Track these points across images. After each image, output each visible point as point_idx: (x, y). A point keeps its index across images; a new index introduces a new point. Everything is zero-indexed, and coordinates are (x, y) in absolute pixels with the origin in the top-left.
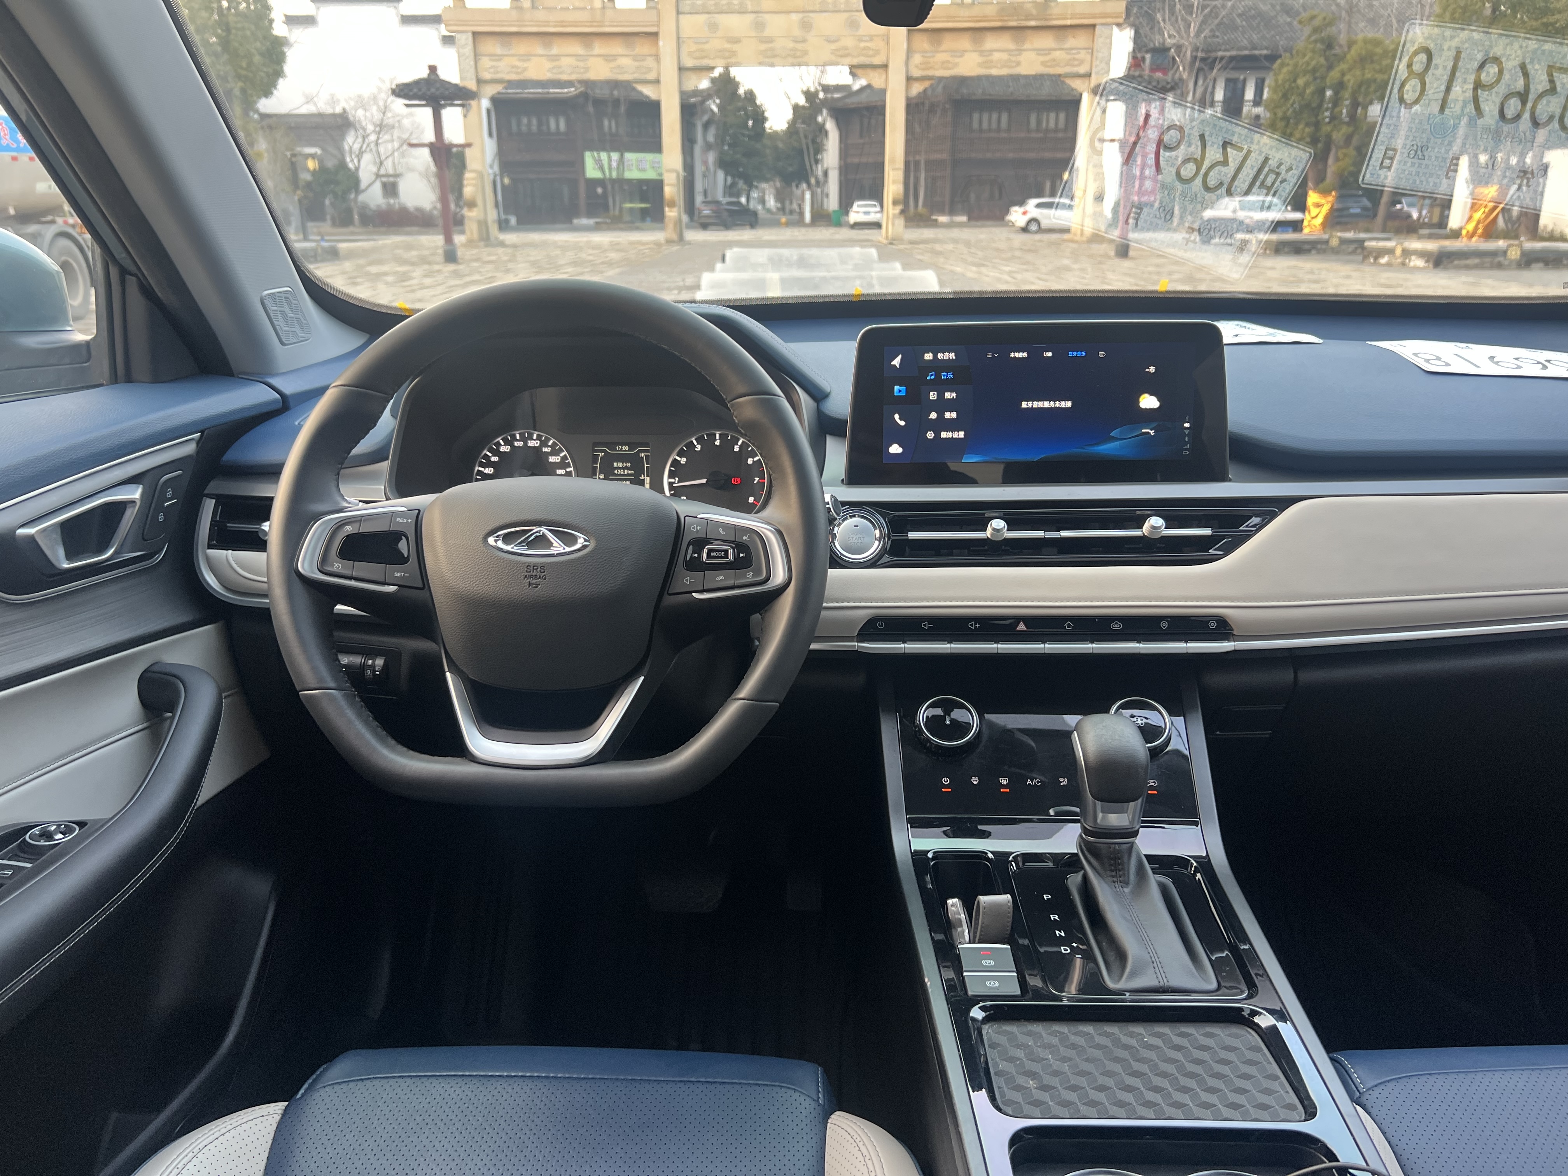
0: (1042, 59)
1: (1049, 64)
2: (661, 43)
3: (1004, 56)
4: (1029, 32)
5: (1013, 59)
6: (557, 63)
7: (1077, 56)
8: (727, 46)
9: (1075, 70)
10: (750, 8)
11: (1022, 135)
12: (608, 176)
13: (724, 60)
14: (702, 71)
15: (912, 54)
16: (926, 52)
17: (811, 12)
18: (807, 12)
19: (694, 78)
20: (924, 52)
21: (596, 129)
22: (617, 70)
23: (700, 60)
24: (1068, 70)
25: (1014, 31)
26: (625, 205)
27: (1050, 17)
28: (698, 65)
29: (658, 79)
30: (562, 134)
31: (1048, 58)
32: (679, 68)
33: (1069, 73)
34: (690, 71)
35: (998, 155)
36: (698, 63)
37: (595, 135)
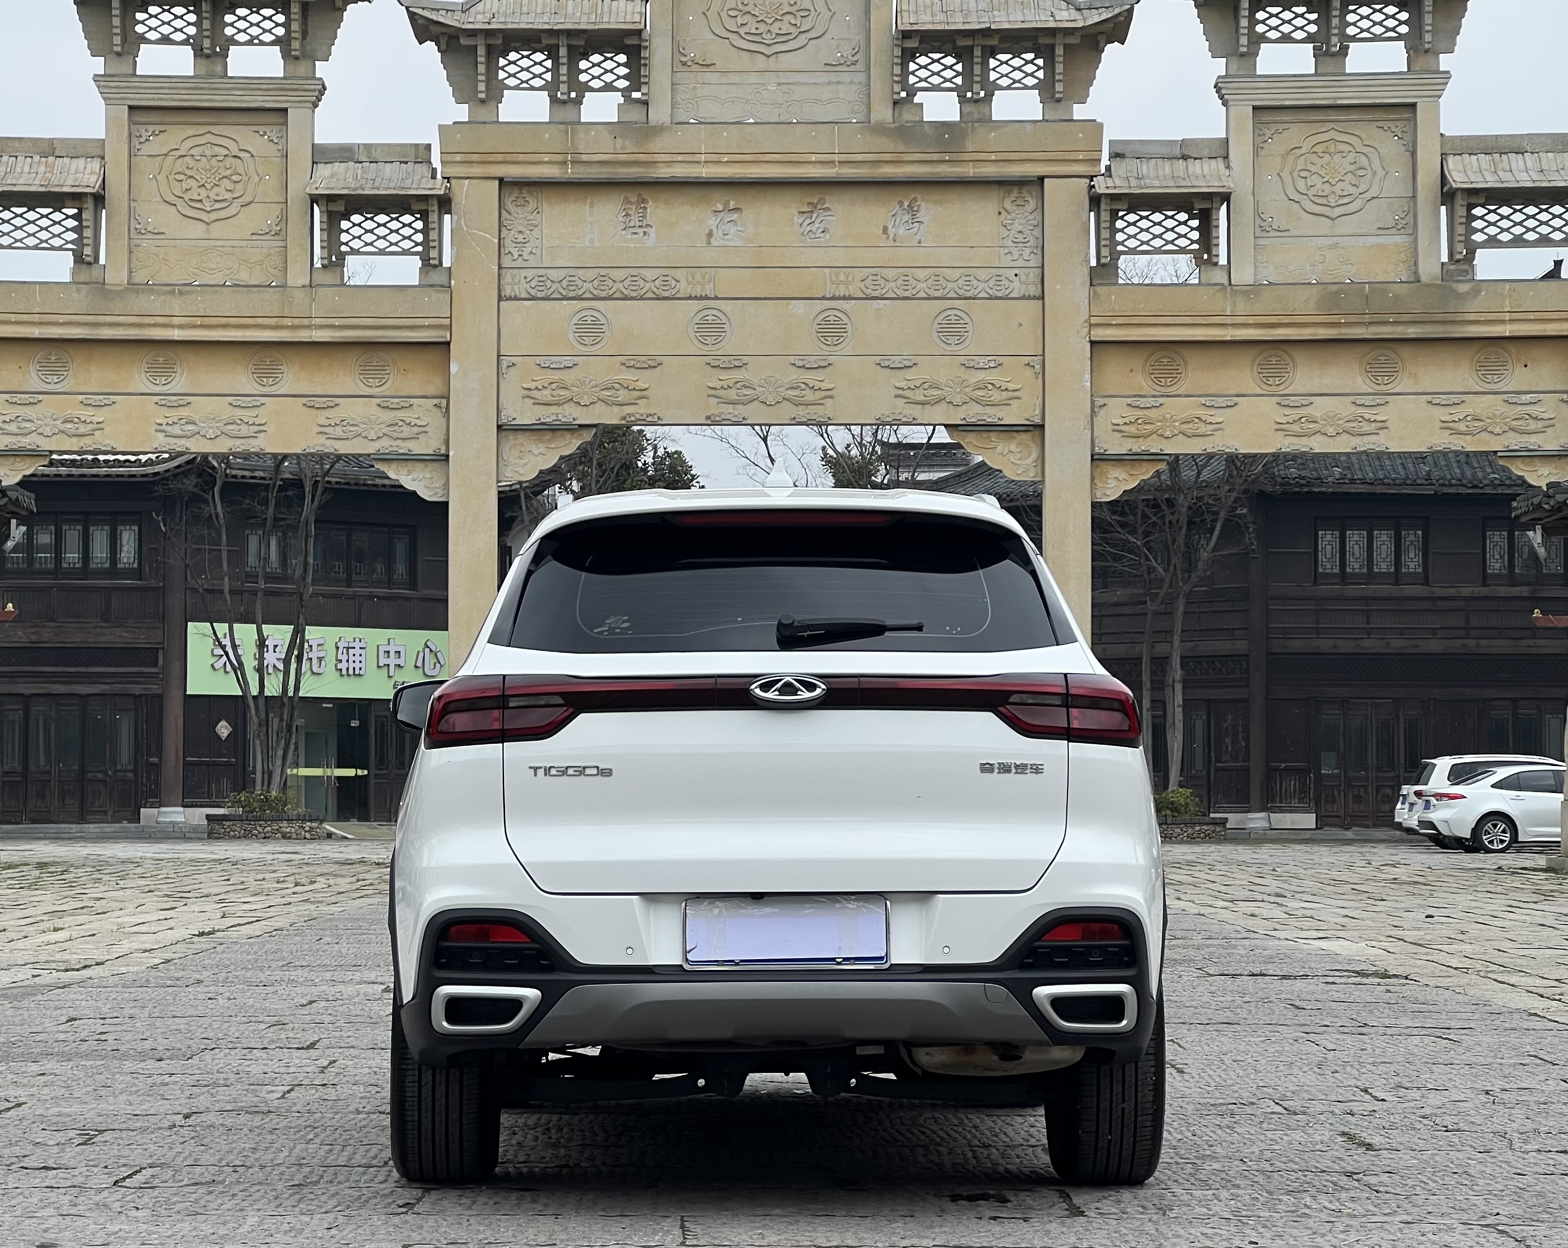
0: (1443, 414)
1: (1462, 427)
2: (454, 368)
3: (1344, 408)
4: (1406, 351)
5: (1368, 413)
6: (184, 412)
7: (1534, 410)
8: (627, 376)
9: (1533, 441)
10: (684, 288)
11: (1466, 591)
12: (255, 691)
13: (616, 409)
14: (558, 433)
15: (1105, 400)
16: (1140, 396)
17: (844, 298)
18: (834, 298)
19: (536, 452)
20: (1135, 396)
21: (228, 563)
22: (339, 432)
23: (554, 409)
24: (1514, 441)
25: (1365, 348)
26: (295, 771)
27: (1459, 317)
28: (548, 420)
29: (443, 451)
30: (128, 573)
31: (1459, 413)
32: (499, 427)
33: (1516, 448)
34: (528, 433)
35: (1398, 644)
36: (548, 415)
37: (223, 579)
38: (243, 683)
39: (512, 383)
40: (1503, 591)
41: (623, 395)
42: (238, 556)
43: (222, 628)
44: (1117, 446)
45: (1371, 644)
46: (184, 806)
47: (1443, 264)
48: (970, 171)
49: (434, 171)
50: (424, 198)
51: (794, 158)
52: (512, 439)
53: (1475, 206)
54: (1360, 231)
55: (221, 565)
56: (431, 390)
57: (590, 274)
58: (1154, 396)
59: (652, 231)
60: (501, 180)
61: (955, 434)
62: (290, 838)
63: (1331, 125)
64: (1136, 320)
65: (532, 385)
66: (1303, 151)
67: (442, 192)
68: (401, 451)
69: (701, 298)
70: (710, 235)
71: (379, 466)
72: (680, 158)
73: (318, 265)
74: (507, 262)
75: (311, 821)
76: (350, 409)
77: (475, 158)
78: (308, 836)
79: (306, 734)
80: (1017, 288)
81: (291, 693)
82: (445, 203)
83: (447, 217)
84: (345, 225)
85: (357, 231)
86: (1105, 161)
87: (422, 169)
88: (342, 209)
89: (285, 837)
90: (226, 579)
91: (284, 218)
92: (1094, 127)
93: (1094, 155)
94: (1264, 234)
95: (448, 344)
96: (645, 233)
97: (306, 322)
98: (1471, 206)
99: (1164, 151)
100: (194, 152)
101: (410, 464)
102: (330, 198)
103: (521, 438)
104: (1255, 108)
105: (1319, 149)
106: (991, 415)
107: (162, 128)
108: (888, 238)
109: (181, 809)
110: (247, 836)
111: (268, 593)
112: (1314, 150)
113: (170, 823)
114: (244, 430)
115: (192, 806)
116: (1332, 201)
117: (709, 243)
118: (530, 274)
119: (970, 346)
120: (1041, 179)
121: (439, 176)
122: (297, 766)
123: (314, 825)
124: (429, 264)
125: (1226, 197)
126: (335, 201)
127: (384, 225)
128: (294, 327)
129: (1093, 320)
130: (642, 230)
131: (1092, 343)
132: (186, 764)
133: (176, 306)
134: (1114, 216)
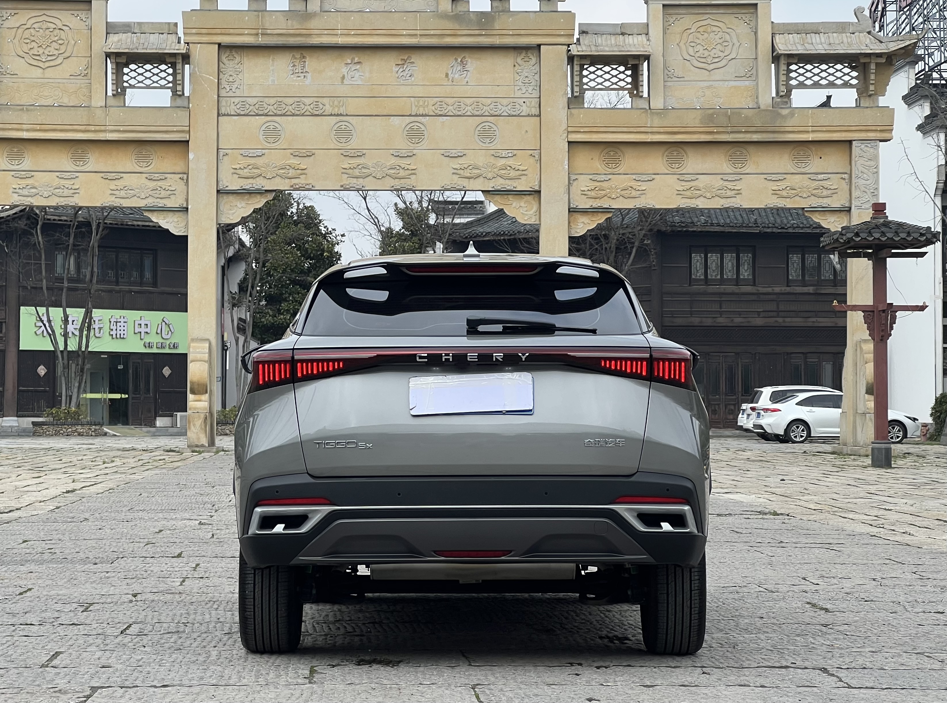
0: (774, 186)
1: (784, 193)
2: (191, 156)
3: (717, 182)
4: (752, 149)
5: (730, 185)
6: (29, 181)
7: (826, 184)
8: (294, 161)
9: (825, 202)
10: (328, 109)
11: (777, 290)
13: (287, 181)
14: (253, 195)
15: (576, 177)
16: (597, 174)
17: (422, 115)
18: (416, 115)
19: (240, 206)
20: (594, 174)
21: (46, 271)
22: (123, 193)
23: (251, 181)
24: (814, 202)
25: (728, 147)
26: (84, 395)
27: (782, 129)
28: (247, 187)
29: (185, 206)
31: (782, 185)
32: (218, 191)
33: (815, 206)
34: (235, 195)
35: (738, 320)
36: (247, 184)
37: (41, 280)
38: (55, 342)
39: (226, 165)
40: (799, 290)
41: (292, 173)
42: (51, 268)
43: (42, 310)
44: (584, 204)
45: (722, 321)
46: (18, 417)
47: (773, 98)
48: (497, 41)
49: (179, 39)
50: (174, 55)
51: (393, 32)
52: (225, 199)
53: (791, 64)
54: (725, 78)
55: (41, 273)
56: (178, 169)
57: (272, 101)
58: (605, 174)
59: (309, 76)
60: (219, 45)
61: (488, 196)
62: (82, 435)
63: (708, 16)
64: (595, 129)
65: (237, 166)
66: (692, 31)
67: (184, 52)
68: (160, 205)
69: (338, 115)
70: (343, 78)
71: (146, 214)
72: (326, 32)
73: (110, 93)
74: (223, 93)
75: (95, 425)
76: (129, 180)
77: (204, 31)
78: (93, 434)
79: (91, 374)
80: (525, 110)
81: (83, 349)
82: (186, 58)
83: (187, 67)
84: (126, 70)
85: (133, 74)
86: (576, 36)
87: (173, 38)
88: (125, 61)
89: (80, 434)
90: (44, 281)
91: (89, 66)
92: (570, 16)
93: (570, 32)
94: (670, 79)
95: (188, 142)
96: (305, 77)
97: (103, 128)
98: (789, 64)
99: (611, 30)
100: (35, 26)
101: (165, 213)
102: (118, 55)
103: (231, 198)
104: (664, 6)
105: (700, 30)
106: (509, 185)
107: (16, 11)
108: (448, 80)
109: (16, 418)
110: (57, 434)
111: (69, 289)
112: (698, 30)
113: (10, 426)
114: (66, 192)
115: (23, 416)
116: (709, 60)
117: (342, 82)
118: (236, 100)
119: (497, 144)
120: (539, 46)
121: (182, 42)
122: (85, 392)
123: (97, 427)
124: (177, 94)
125: (647, 58)
126: (120, 56)
127: (150, 71)
128: (95, 131)
129: (570, 129)
130: (303, 75)
131: (569, 142)
132: (19, 391)
133: (25, 118)
134: (582, 68)
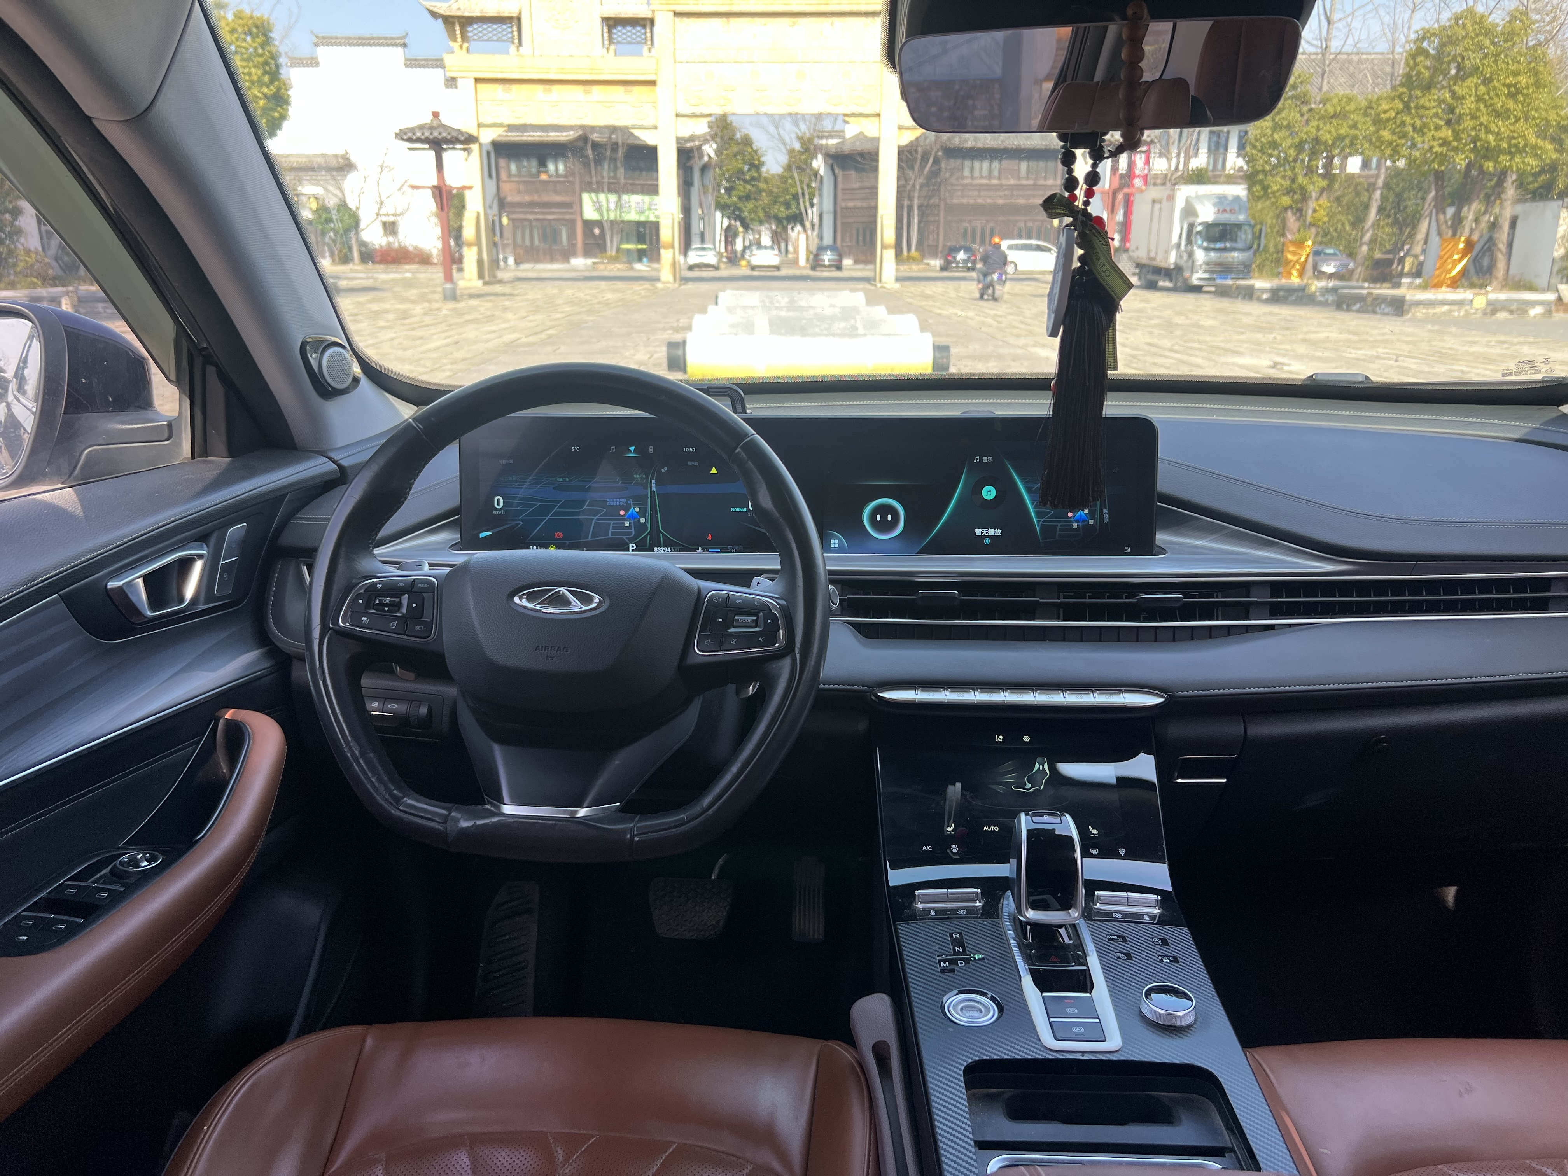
2: (658, 91)
8: (724, 94)
10: (745, 58)
12: (606, 218)
13: (719, 107)
14: (699, 117)
17: (806, 62)
18: (802, 62)
22: (616, 117)
23: (699, 107)
29: (655, 125)
30: (561, 176)
32: (676, 115)
34: (689, 117)
36: (696, 110)
38: (601, 214)
40: (1024, 182)
41: (725, 102)
43: (593, 195)
44: (908, 122)
45: (980, 201)
50: (644, 19)
52: (681, 120)
56: (650, 100)
57: (709, 52)
59: (732, 33)
60: (674, 12)
65: (688, 97)
67: (651, 17)
68: (640, 124)
71: (630, 130)
74: (677, 47)
76: (620, 107)
77: (664, 2)
81: (619, 219)
82: (653, 22)
84: (616, 31)
85: (620, 33)
88: (614, 24)
95: (655, 81)
97: (601, 72)
101: (643, 130)
102: (608, 19)
103: (685, 119)
106: (863, 110)
109: (583, 260)
111: (609, 183)
115: (587, 257)
117: (754, 38)
118: (686, 52)
121: (650, 10)
126: (611, 20)
127: (630, 31)
128: (597, 74)
130: (728, 32)
133: (552, 65)
